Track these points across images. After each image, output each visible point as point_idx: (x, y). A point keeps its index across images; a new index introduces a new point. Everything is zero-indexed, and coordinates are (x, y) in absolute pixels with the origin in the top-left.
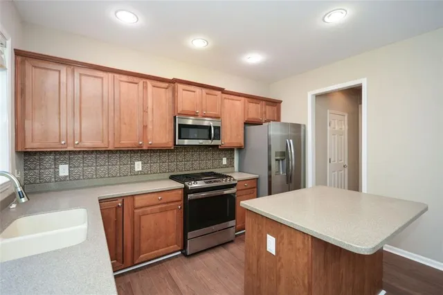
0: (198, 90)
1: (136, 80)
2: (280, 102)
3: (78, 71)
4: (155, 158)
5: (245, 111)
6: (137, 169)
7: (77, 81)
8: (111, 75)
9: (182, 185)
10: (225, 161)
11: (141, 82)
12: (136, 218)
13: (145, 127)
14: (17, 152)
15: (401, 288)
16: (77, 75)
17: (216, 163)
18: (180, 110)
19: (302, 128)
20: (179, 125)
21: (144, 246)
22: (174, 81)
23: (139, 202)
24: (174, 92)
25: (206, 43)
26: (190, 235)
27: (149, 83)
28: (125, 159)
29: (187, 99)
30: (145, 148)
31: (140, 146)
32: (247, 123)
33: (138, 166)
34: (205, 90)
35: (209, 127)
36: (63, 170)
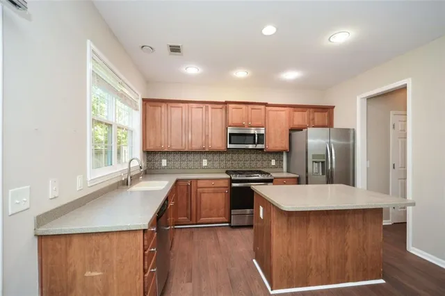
0: (244, 107)
1: (201, 105)
2: (333, 107)
3: (170, 104)
4: (216, 157)
5: (290, 119)
6: (204, 165)
7: (169, 111)
8: (187, 104)
9: (229, 176)
10: (273, 162)
11: (204, 106)
12: (198, 194)
13: (207, 136)
14: (144, 152)
15: (408, 285)
16: (169, 107)
17: (265, 164)
18: (230, 123)
19: (352, 132)
20: (230, 134)
21: (203, 213)
22: (226, 103)
23: (200, 184)
24: (226, 110)
25: (246, 73)
26: (233, 212)
27: (210, 106)
28: (197, 157)
29: (236, 115)
30: (207, 150)
31: (204, 149)
32: (292, 130)
33: (205, 163)
34: (250, 106)
35: (254, 135)
36: (164, 162)
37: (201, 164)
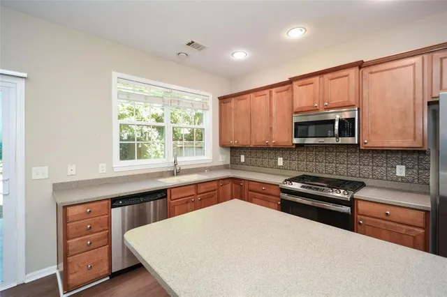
0: (316, 79)
4: (294, 155)
6: (279, 164)
10: (400, 171)
11: (267, 92)
12: (249, 198)
13: (271, 129)
17: (380, 171)
18: (296, 108)
20: (295, 123)
22: (291, 81)
23: (251, 186)
25: (304, 30)
27: (274, 91)
28: (272, 154)
30: (271, 146)
31: (267, 145)
33: (280, 161)
34: (326, 77)
35: (333, 122)
36: (243, 159)
37: (276, 162)
